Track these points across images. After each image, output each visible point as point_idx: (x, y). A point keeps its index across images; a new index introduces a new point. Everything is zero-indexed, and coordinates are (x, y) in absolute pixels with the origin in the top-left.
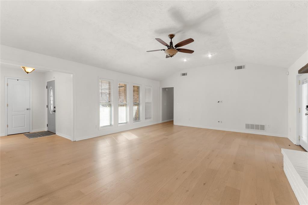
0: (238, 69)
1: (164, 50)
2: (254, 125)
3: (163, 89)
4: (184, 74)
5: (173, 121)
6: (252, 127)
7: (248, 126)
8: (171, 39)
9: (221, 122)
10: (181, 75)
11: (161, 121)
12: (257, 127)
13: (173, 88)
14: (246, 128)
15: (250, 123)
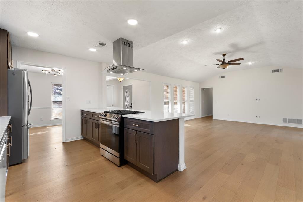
0: (275, 72)
1: (218, 64)
2: (291, 119)
3: (202, 89)
4: (222, 77)
5: (212, 116)
6: (290, 121)
7: (285, 121)
8: (224, 56)
9: (259, 117)
10: (220, 78)
11: (200, 116)
12: (294, 121)
13: (212, 88)
14: (283, 122)
15: (287, 117)
